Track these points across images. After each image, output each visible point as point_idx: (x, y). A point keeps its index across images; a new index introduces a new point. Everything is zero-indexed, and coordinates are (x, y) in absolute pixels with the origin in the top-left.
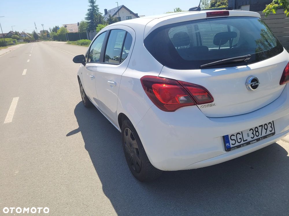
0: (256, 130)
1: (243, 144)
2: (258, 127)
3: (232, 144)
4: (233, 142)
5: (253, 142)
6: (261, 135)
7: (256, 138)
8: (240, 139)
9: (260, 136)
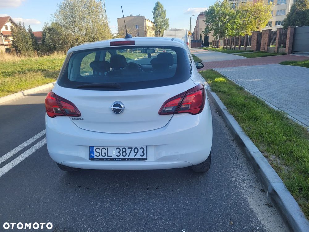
0: (124, 150)
1: (106, 159)
2: (127, 148)
3: (96, 155)
4: (98, 154)
5: (117, 159)
6: (129, 156)
7: (121, 157)
8: (104, 153)
9: (127, 157)
